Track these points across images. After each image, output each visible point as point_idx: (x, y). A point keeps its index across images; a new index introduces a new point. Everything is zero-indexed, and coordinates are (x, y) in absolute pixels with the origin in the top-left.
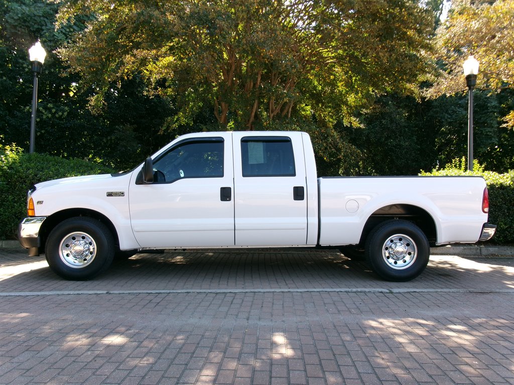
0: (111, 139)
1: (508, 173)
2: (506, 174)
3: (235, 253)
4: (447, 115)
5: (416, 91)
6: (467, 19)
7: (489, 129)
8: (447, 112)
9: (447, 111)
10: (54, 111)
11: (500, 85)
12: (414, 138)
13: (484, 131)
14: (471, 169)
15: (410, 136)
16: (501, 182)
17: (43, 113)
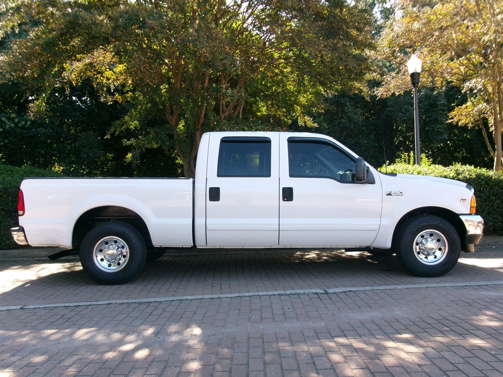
0: (75, 147)
1: (452, 165)
2: (451, 166)
3: (185, 256)
4: (400, 113)
5: (365, 90)
6: (410, 22)
7: (439, 126)
8: (400, 111)
9: (401, 109)
10: (16, 120)
11: (444, 83)
12: (372, 136)
13: (435, 128)
14: (419, 164)
15: (368, 134)
16: (446, 174)
17: (6, 123)
